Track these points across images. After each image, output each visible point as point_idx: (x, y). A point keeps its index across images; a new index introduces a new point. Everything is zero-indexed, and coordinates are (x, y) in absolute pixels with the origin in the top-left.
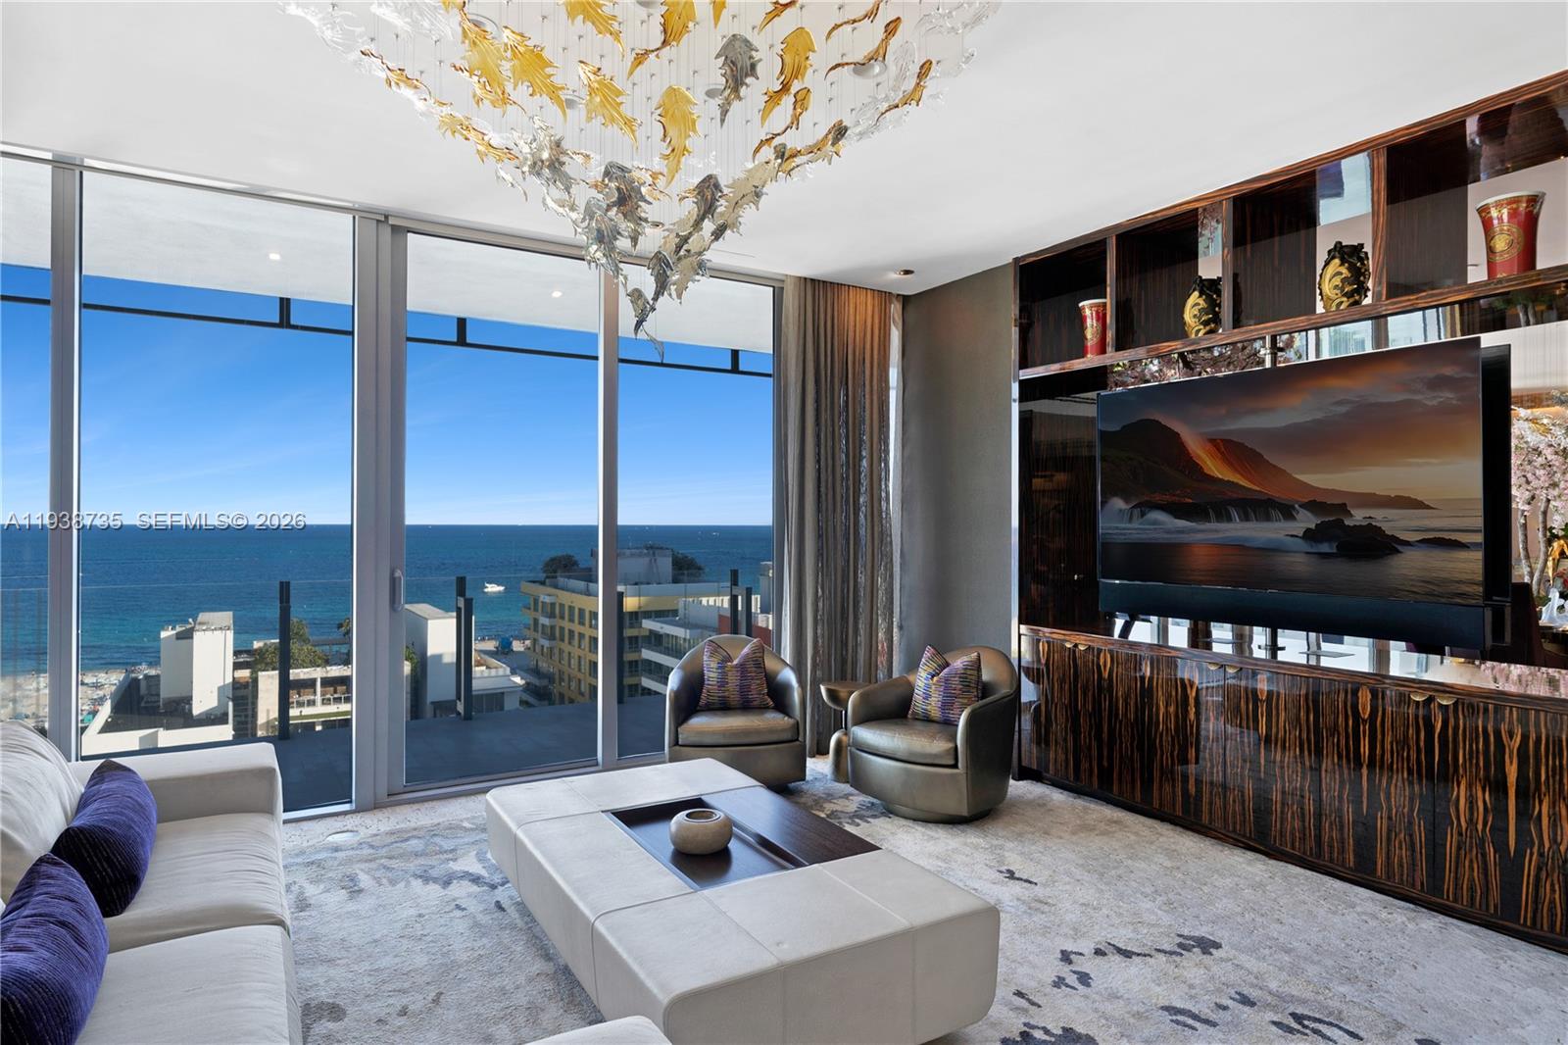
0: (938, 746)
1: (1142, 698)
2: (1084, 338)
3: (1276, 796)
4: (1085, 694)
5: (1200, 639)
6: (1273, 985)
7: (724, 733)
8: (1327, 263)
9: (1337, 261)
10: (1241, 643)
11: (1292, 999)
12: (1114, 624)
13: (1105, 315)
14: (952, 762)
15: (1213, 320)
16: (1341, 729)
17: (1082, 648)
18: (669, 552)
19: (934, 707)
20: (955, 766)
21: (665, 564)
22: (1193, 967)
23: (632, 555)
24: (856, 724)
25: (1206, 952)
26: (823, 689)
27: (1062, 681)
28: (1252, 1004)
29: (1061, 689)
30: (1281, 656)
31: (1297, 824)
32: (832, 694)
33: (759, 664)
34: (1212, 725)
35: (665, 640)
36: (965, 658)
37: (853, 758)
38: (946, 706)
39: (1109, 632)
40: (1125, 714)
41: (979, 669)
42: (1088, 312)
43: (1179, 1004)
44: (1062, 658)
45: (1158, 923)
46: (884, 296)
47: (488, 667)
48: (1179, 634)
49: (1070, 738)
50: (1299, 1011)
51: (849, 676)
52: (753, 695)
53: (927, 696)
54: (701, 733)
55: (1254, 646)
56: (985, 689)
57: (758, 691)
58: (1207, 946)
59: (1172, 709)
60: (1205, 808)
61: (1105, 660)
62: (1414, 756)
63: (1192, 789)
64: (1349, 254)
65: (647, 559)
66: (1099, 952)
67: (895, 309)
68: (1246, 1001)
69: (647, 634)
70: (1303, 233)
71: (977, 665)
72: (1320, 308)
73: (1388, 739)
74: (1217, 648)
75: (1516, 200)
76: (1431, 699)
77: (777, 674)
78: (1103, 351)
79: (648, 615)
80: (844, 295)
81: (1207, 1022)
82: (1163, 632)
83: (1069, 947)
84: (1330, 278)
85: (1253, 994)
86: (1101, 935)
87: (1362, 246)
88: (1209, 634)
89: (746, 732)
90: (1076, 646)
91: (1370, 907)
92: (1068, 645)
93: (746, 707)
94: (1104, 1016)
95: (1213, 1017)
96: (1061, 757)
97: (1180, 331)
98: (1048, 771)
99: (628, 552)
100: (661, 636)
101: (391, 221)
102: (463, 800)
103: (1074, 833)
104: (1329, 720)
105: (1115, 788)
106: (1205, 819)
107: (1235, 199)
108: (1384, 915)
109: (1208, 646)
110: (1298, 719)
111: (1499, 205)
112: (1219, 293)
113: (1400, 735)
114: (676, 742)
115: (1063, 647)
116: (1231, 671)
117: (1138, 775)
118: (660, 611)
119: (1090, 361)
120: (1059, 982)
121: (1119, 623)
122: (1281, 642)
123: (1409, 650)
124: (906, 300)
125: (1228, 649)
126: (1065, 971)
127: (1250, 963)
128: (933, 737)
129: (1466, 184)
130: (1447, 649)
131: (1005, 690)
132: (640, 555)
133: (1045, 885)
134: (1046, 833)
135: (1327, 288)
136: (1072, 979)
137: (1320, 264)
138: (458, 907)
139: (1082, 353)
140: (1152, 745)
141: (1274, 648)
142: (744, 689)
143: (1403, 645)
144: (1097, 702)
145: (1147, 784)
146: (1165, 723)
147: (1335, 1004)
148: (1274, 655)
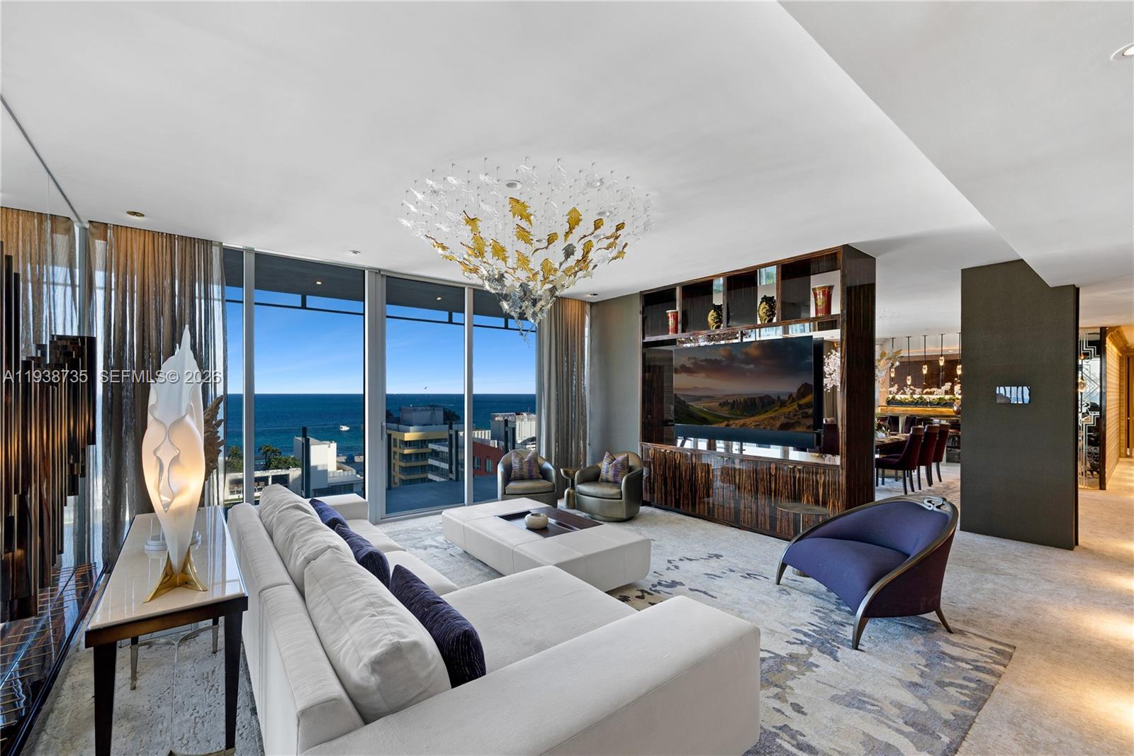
0: (614, 491)
1: (692, 470)
2: (668, 325)
3: (742, 507)
4: (669, 471)
5: (711, 447)
6: (741, 566)
7: (524, 489)
8: (761, 303)
9: (764, 303)
10: (728, 448)
11: (747, 569)
12: (677, 442)
13: (677, 317)
14: (619, 497)
15: (719, 321)
16: (765, 479)
17: (668, 451)
18: (442, 408)
19: (610, 476)
20: (621, 499)
21: (440, 415)
22: (714, 562)
23: (422, 410)
24: (578, 484)
25: (718, 558)
26: (561, 470)
27: (660, 465)
28: (734, 571)
29: (660, 468)
30: (744, 453)
31: (749, 516)
32: (566, 473)
33: (536, 461)
34: (718, 483)
35: (440, 454)
36: (622, 456)
37: (577, 497)
38: (615, 476)
39: (675, 444)
40: (685, 477)
41: (628, 461)
42: (670, 315)
43: (710, 573)
44: (660, 456)
45: (701, 551)
46: (583, 303)
47: (344, 470)
48: (703, 445)
49: (663, 488)
50: (749, 573)
51: (569, 465)
52: (534, 473)
53: (607, 472)
54: (515, 489)
55: (734, 449)
56: (630, 469)
57: (535, 471)
58: (718, 556)
59: (703, 474)
60: (716, 511)
61: (678, 456)
62: (789, 487)
63: (711, 506)
64: (768, 300)
65: (430, 412)
66: (680, 560)
67: (588, 307)
68: (732, 571)
69: (430, 451)
70: (753, 288)
71: (627, 459)
72: (759, 322)
73: (781, 482)
74: (718, 450)
75: (825, 287)
76: (795, 466)
77: (542, 465)
78: (676, 332)
79: (431, 441)
80: (567, 303)
81: (719, 577)
82: (696, 444)
83: (669, 559)
84: (762, 309)
85: (734, 569)
86: (681, 555)
87: (773, 297)
88: (715, 445)
89: (534, 488)
90: (666, 451)
91: (774, 543)
92: (663, 450)
93: (531, 478)
94: (684, 577)
95: (721, 576)
96: (659, 496)
97: (707, 327)
98: (654, 501)
99: (419, 408)
100: (439, 452)
101: (382, 273)
102: (412, 520)
103: (667, 524)
104: (761, 476)
105: (681, 507)
106: (716, 516)
107: (728, 277)
108: (779, 545)
109: (715, 449)
110: (750, 476)
111: (819, 288)
112: (721, 310)
113: (785, 481)
114: (504, 493)
115: (660, 451)
116: (726, 459)
117: (690, 501)
118: (439, 439)
119: (671, 336)
120: (668, 569)
121: (679, 442)
122: (744, 448)
123: (794, 450)
124: (592, 304)
125: (723, 450)
126: (670, 565)
127: (734, 560)
128: (611, 487)
129: (810, 275)
130: (808, 449)
131: (639, 469)
132: (426, 410)
133: (659, 541)
134: (656, 524)
135: (761, 312)
136: (673, 568)
137: (759, 303)
138: (435, 556)
139: (667, 333)
140: (696, 488)
141: (741, 450)
142: (530, 471)
143: (792, 448)
144: (674, 473)
145: (694, 505)
146: (701, 480)
147: (761, 570)
148: (741, 453)
